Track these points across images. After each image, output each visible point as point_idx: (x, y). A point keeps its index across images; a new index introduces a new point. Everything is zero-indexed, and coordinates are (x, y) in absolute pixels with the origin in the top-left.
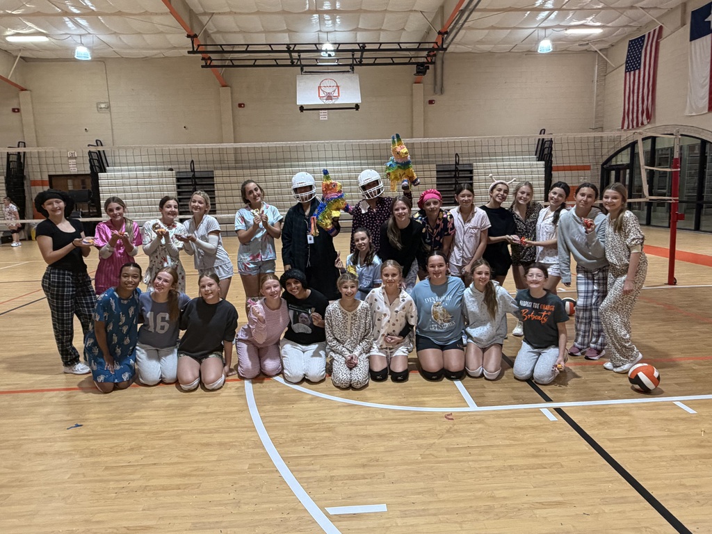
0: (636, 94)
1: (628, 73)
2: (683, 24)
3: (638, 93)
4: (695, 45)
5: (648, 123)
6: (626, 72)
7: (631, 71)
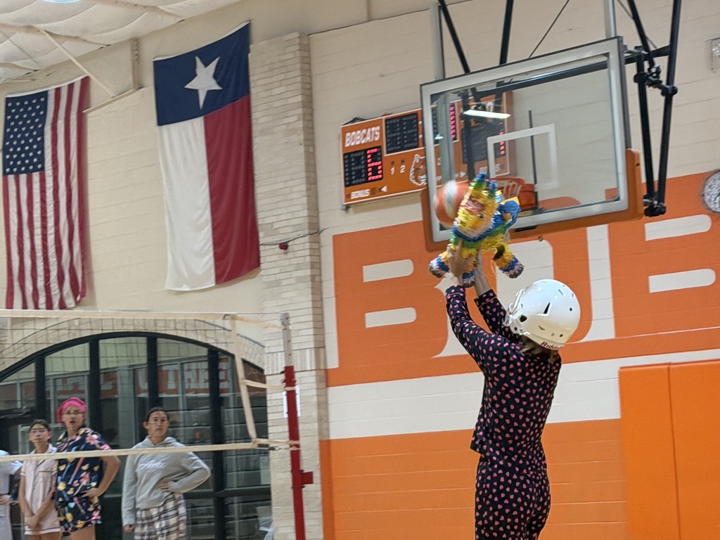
0: (38, 231)
1: (11, 178)
2: (139, 86)
3: (44, 227)
4: (169, 134)
5: (78, 303)
6: (5, 174)
7: (19, 172)
